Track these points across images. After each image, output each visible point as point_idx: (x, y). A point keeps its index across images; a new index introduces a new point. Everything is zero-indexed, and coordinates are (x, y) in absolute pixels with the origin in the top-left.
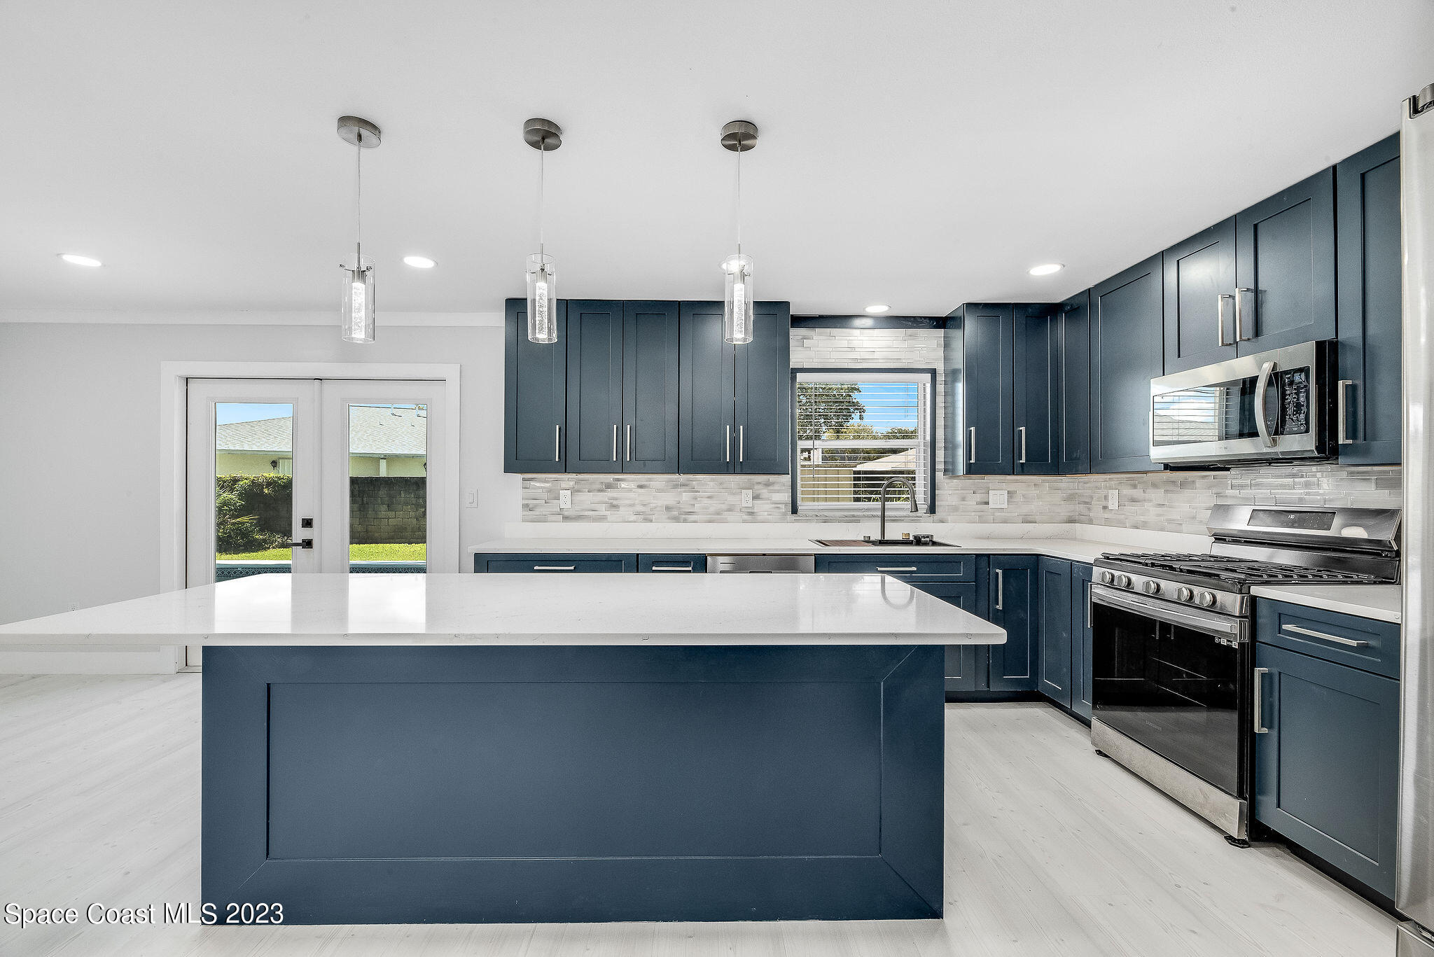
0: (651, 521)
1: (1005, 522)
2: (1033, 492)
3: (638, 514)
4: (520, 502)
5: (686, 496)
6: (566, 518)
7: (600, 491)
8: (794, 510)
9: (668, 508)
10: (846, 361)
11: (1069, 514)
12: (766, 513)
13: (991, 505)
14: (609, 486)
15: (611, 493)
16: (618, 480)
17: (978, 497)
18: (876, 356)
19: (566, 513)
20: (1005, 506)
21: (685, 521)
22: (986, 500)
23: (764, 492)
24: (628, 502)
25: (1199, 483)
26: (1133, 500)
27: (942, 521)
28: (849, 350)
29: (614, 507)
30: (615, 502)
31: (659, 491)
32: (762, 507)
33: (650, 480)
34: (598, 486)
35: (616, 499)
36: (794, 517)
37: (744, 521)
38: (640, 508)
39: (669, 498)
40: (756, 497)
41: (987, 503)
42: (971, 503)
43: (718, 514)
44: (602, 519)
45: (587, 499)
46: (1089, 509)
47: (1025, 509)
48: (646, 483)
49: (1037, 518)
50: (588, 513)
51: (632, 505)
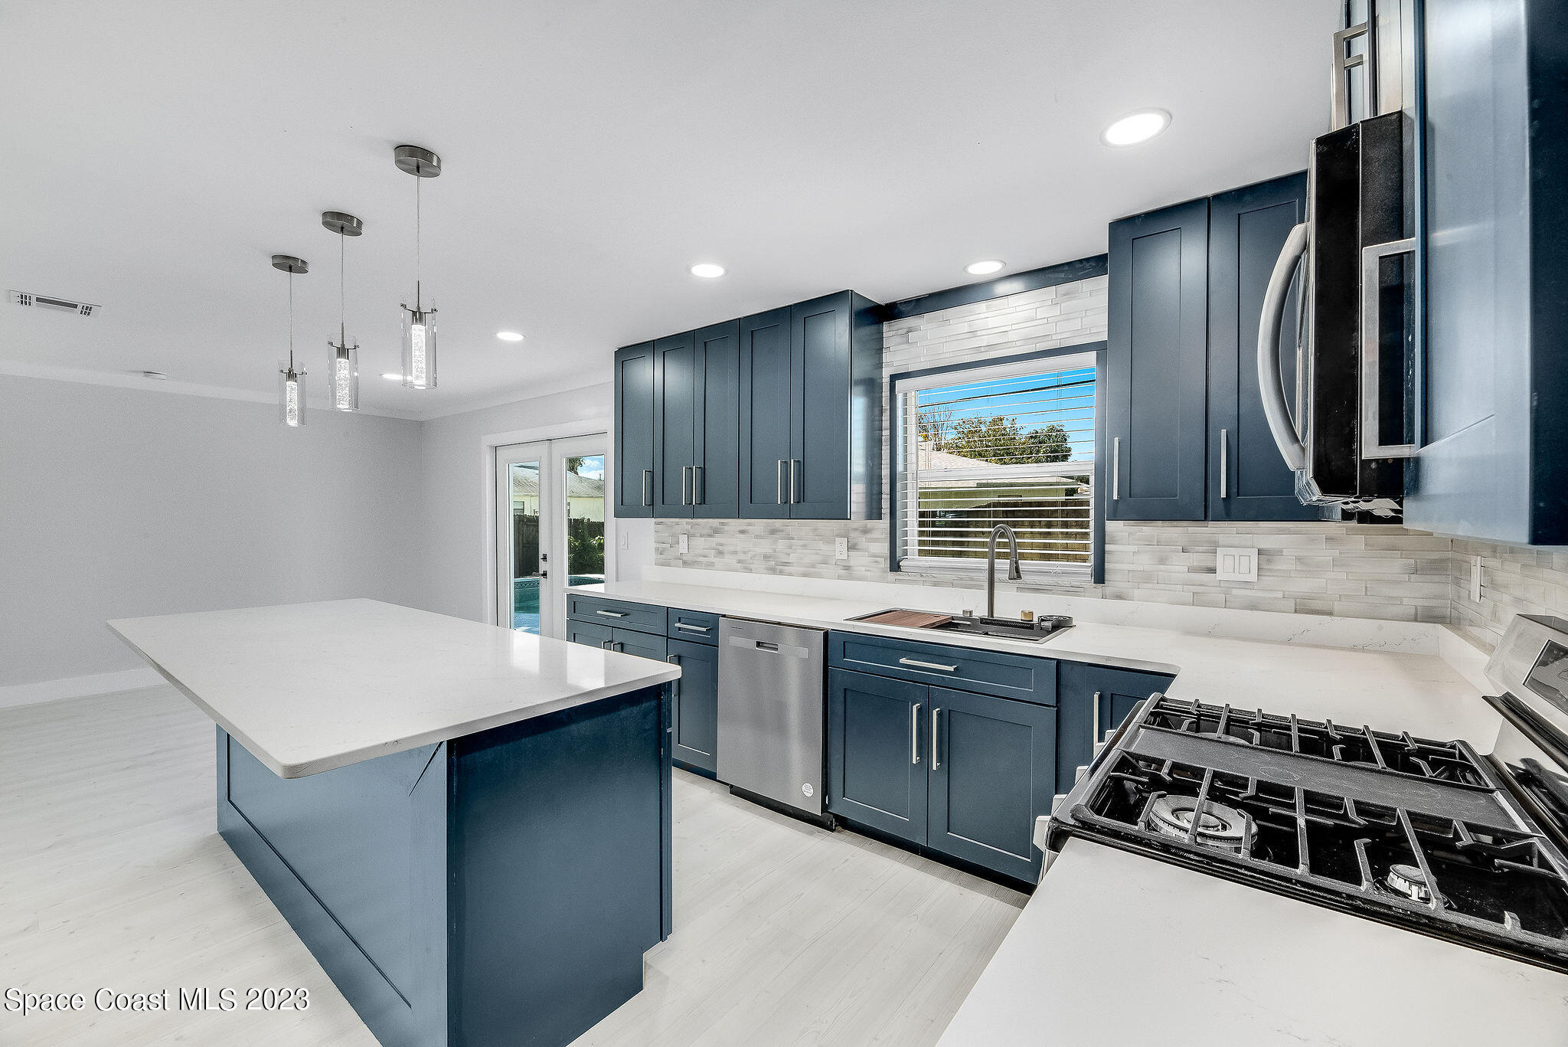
0: (750, 571)
1: (1253, 607)
2: (1324, 554)
3: (740, 562)
4: (654, 545)
5: (781, 545)
6: (685, 563)
7: (710, 536)
8: (895, 566)
9: (766, 557)
10: (965, 352)
11: (1426, 603)
12: (864, 568)
13: (1220, 575)
14: (716, 531)
15: (717, 539)
17: (1196, 559)
18: (1012, 336)
19: (684, 558)
20: (1253, 577)
21: (781, 573)
22: (1210, 565)
23: (862, 541)
24: (732, 548)
27: (1119, 597)
28: (969, 335)
29: (720, 553)
30: (721, 548)
31: (757, 537)
32: (859, 560)
33: (749, 525)
34: (707, 531)
35: (722, 545)
36: (892, 576)
37: (840, 577)
38: (741, 557)
39: (765, 547)
40: (851, 547)
41: (1213, 570)
42: (1177, 568)
43: (813, 566)
44: (710, 566)
45: (700, 543)
47: (1303, 586)
48: (745, 528)
49: (1337, 607)
50: (701, 559)
51: (735, 552)
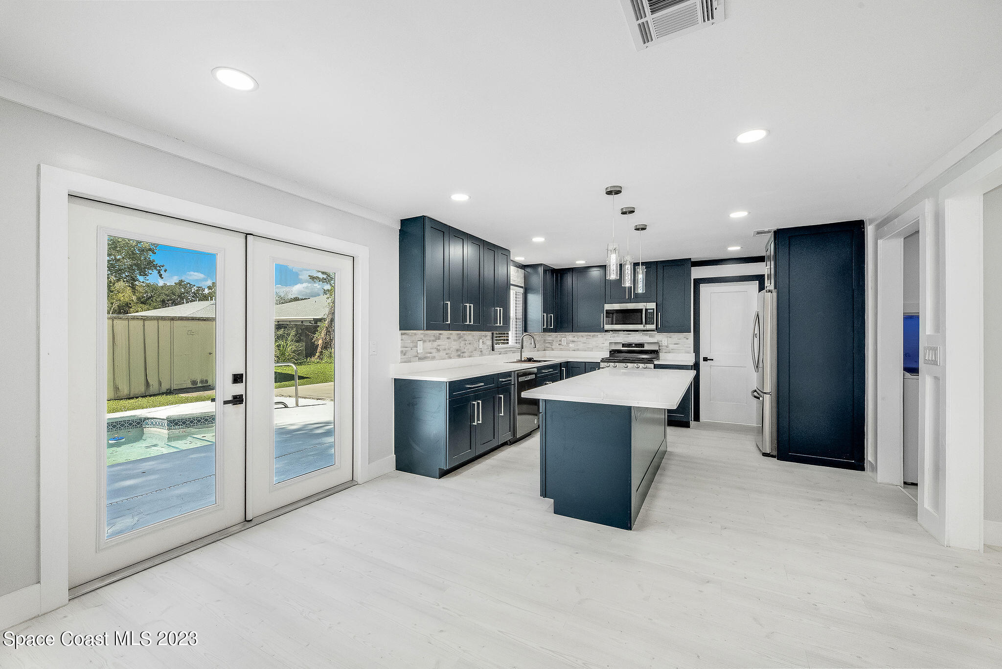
3: (446, 354)
4: (400, 349)
6: (420, 359)
7: (434, 341)
8: (493, 350)
9: (457, 350)
12: (485, 351)
14: (437, 338)
15: (437, 342)
16: (440, 334)
19: (420, 356)
23: (485, 340)
24: (443, 347)
25: (600, 336)
26: (573, 341)
29: (438, 350)
30: (438, 348)
32: (484, 348)
34: (433, 338)
35: (439, 346)
36: (493, 352)
38: (447, 351)
39: (457, 344)
40: (483, 343)
44: (433, 358)
45: (428, 346)
46: (552, 345)
50: (428, 355)
51: (445, 350)
